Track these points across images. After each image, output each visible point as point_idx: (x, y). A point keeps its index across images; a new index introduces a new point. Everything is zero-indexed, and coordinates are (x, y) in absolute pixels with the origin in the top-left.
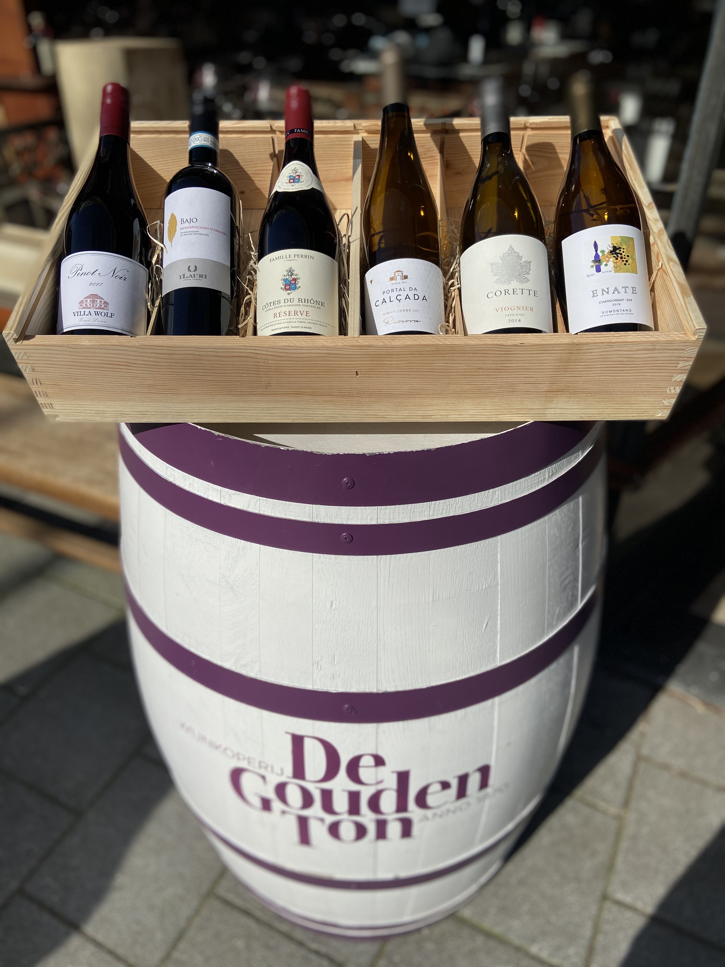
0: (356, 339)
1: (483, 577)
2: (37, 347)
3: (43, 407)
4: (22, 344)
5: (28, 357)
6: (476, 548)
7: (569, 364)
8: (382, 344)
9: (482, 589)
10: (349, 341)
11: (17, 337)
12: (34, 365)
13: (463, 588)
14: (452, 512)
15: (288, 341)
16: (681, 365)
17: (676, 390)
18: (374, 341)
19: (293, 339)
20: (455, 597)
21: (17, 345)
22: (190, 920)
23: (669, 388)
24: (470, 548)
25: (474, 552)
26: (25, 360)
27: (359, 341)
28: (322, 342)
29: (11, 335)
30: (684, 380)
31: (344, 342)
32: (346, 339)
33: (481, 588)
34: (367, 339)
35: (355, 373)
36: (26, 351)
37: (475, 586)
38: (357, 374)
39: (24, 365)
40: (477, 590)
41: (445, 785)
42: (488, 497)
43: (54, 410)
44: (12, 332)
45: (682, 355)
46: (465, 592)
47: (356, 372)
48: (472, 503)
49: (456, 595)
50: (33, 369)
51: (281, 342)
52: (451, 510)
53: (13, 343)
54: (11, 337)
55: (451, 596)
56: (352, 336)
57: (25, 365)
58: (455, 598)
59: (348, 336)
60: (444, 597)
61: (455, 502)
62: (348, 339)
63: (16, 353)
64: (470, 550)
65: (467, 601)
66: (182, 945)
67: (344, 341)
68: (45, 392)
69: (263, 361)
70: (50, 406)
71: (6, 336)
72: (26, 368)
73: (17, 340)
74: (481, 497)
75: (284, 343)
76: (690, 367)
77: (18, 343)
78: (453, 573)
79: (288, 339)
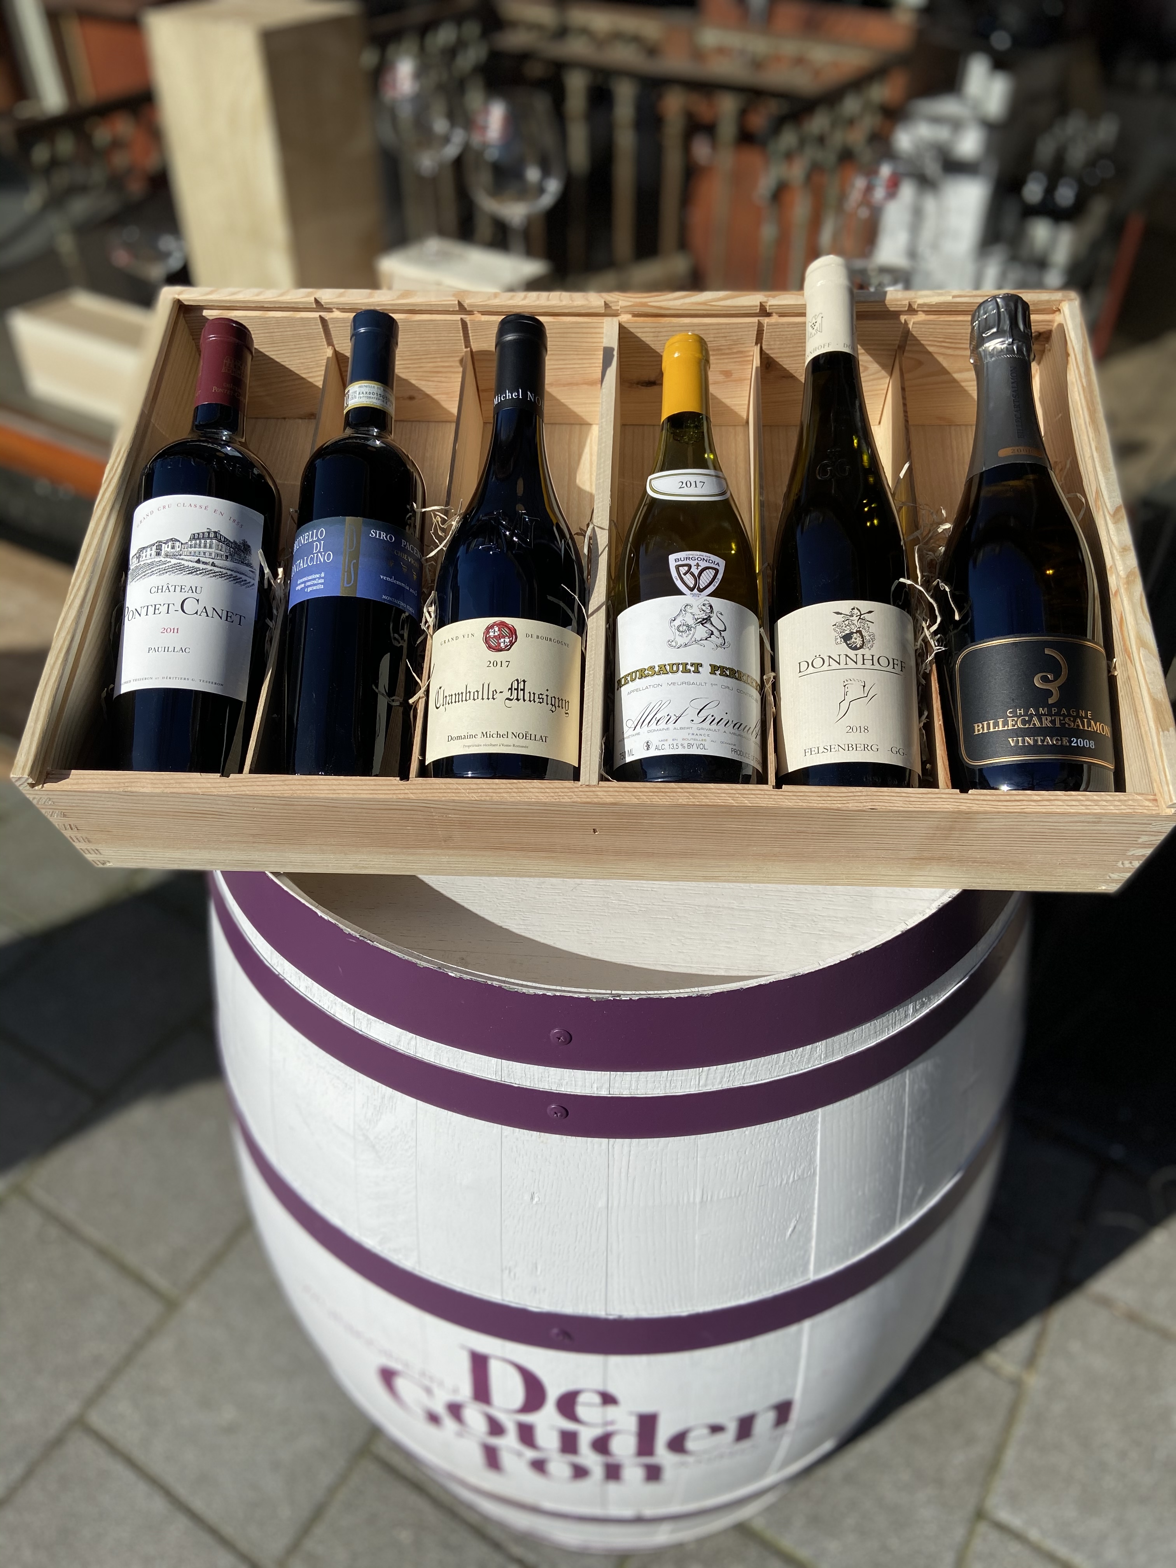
0: (594, 789)
1: (790, 1166)
2: (66, 793)
3: (84, 852)
4: (43, 789)
5: (54, 802)
6: (779, 1128)
7: (952, 832)
8: (635, 801)
9: (787, 1183)
10: (581, 793)
11: (34, 782)
12: (64, 811)
13: (754, 1183)
14: (739, 1080)
15: (479, 791)
16: (1143, 839)
17: (1133, 864)
18: (623, 794)
19: (488, 786)
20: (739, 1196)
21: (35, 790)
22: (332, 1491)
23: (1121, 862)
24: (768, 1129)
25: (774, 1133)
26: (51, 805)
27: (599, 793)
28: (537, 794)
29: (23, 780)
30: (1148, 855)
31: (572, 794)
32: (576, 790)
33: (785, 1182)
34: (611, 789)
35: (592, 831)
36: (50, 797)
37: (775, 1179)
38: (595, 831)
39: (49, 810)
40: (779, 1184)
41: (716, 1429)
42: (803, 1056)
43: (102, 856)
44: (26, 776)
45: (1148, 829)
46: (757, 1189)
47: (594, 829)
48: (773, 1067)
49: (742, 1193)
50: (64, 815)
51: (469, 793)
52: (738, 1078)
53: (28, 787)
54: (25, 782)
55: (733, 1195)
56: (587, 784)
57: (51, 811)
58: (740, 1198)
59: (580, 783)
60: (721, 1197)
61: (744, 1066)
62: (580, 789)
63: (34, 798)
64: (769, 1131)
65: (760, 1201)
66: (319, 1530)
67: (573, 792)
68: (86, 838)
69: (439, 815)
70: (96, 851)
71: (17, 781)
72: (52, 814)
73: (32, 786)
74: (790, 1057)
75: (473, 795)
76: (1159, 841)
77: (36, 788)
78: (738, 1164)
79: (481, 786)
